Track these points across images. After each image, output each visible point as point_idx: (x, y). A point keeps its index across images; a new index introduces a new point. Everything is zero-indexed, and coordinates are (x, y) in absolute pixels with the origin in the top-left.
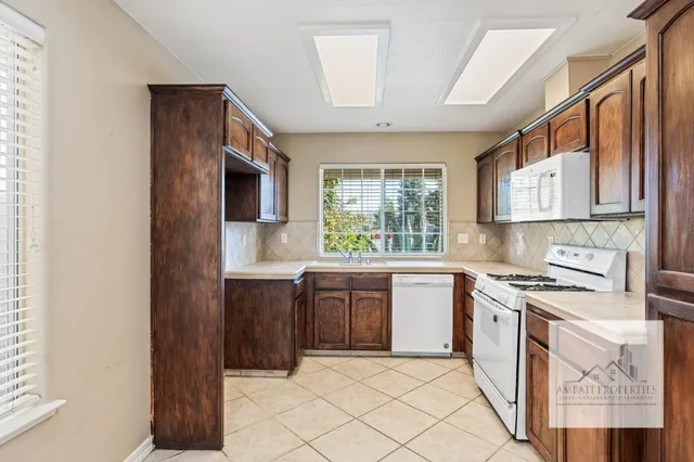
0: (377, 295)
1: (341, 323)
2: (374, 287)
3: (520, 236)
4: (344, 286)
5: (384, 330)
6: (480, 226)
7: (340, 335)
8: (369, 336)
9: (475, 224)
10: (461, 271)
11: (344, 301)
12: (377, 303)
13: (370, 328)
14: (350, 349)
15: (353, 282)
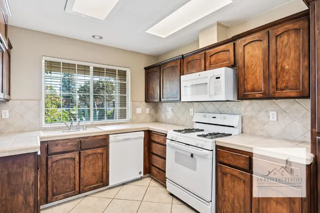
0: (99, 150)
1: (72, 176)
2: (97, 146)
3: (169, 109)
4: (74, 148)
5: (104, 173)
6: (147, 103)
7: (72, 186)
8: (94, 180)
9: (144, 103)
10: (147, 129)
11: (74, 159)
12: (99, 155)
13: (94, 174)
14: (80, 193)
15: (82, 145)
